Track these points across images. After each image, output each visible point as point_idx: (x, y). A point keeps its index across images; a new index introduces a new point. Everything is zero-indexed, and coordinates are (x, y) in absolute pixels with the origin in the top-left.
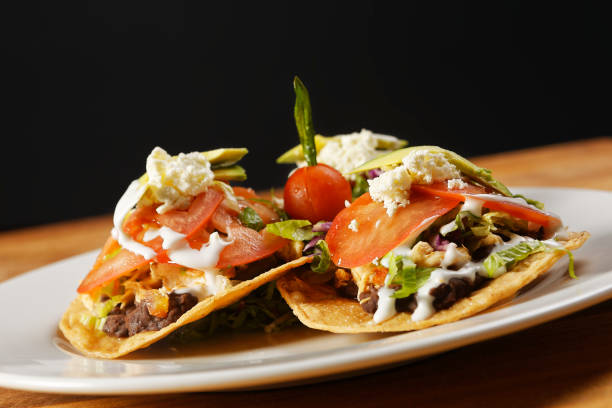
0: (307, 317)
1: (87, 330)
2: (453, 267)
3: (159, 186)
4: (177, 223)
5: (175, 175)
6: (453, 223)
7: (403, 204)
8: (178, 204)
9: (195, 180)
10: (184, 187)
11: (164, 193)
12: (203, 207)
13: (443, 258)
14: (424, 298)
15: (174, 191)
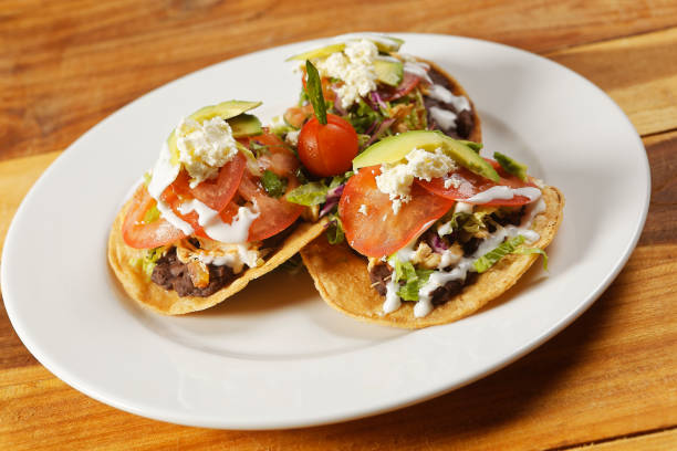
0: (327, 295)
1: (135, 273)
2: (448, 269)
3: (190, 163)
4: (208, 196)
5: (203, 153)
6: (448, 224)
7: (406, 201)
8: (207, 177)
9: (221, 155)
10: (212, 162)
11: (195, 169)
12: (230, 180)
13: (440, 261)
14: (424, 298)
15: (203, 167)
